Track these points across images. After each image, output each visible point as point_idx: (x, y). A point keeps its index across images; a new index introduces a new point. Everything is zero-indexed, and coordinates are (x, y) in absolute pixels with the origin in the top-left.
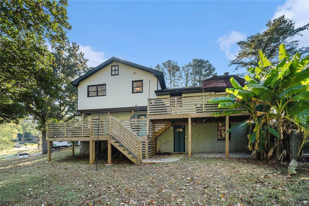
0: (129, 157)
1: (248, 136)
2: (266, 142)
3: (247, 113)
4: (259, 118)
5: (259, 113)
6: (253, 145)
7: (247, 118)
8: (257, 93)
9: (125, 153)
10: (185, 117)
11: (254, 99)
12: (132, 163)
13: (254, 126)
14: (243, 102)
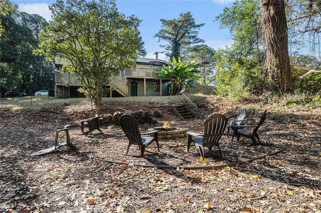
0: (122, 94)
1: (169, 88)
2: (175, 91)
3: (168, 79)
4: (173, 81)
5: (173, 79)
6: (171, 91)
7: (169, 81)
8: (173, 73)
9: (120, 92)
10: (143, 78)
11: (171, 74)
12: (123, 97)
13: (171, 84)
14: (167, 75)
